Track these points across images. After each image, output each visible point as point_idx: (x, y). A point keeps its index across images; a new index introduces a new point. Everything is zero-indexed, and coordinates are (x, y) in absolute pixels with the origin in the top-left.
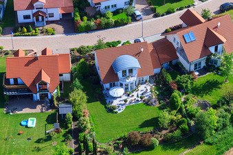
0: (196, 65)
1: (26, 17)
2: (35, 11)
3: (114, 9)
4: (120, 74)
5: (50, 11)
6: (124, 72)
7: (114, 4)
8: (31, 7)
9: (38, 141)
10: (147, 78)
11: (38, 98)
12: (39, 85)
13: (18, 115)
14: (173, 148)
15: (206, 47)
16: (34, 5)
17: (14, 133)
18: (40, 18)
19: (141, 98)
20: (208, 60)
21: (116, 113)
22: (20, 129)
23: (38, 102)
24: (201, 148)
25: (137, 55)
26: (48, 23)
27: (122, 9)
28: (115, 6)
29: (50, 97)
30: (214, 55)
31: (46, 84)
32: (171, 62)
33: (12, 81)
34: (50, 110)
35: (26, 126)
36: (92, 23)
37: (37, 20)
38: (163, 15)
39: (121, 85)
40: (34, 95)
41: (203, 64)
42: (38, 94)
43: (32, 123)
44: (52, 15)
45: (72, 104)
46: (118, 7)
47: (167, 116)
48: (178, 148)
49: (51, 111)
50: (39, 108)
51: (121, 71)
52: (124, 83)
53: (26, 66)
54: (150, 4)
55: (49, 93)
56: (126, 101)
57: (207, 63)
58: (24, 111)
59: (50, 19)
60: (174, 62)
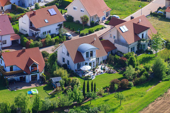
5: (4, 38)
11: (30, 80)
12: (31, 67)
13: (20, 90)
14: (143, 86)
19: (104, 70)
21: (91, 79)
23: (31, 83)
24: (162, 84)
26: (3, 48)
27: (55, 34)
29: (38, 78)
30: (143, 40)
34: (43, 85)
35: (32, 94)
36: (40, 42)
38: (87, 34)
40: (27, 76)
41: (136, 49)
42: (30, 76)
43: (35, 91)
44: (5, 42)
48: (147, 86)
51: (85, 53)
52: (88, 62)
53: (17, 56)
54: (73, 30)
55: (38, 74)
56: (94, 73)
57: (138, 48)
58: (24, 88)
59: (4, 46)
60: (114, 52)
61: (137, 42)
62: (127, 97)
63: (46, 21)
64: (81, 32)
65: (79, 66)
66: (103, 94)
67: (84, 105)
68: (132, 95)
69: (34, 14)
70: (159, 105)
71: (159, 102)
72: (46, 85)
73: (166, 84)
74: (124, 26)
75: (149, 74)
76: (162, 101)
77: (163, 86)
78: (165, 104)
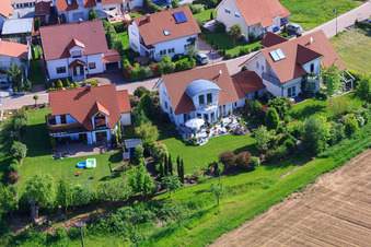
0: (289, 90)
1: (61, 70)
2: (71, 60)
3: (172, 55)
4: (196, 101)
5: (91, 60)
6: (201, 98)
7: (171, 48)
8: (66, 54)
9: (104, 179)
10: (229, 108)
11: (95, 139)
12: (96, 119)
14: (279, 167)
15: (299, 65)
16: (71, 51)
17: (70, 176)
18: (78, 69)
19: (227, 128)
20: (303, 83)
21: (198, 145)
22: (77, 171)
23: (94, 145)
24: (315, 162)
25: (215, 78)
26: (89, 76)
27: (182, 54)
28: (173, 50)
29: (109, 138)
30: (311, 75)
31: (103, 117)
32: (256, 93)
33: (58, 119)
35: (85, 168)
36: (147, 69)
37: (75, 74)
38: (235, 57)
39: (199, 115)
40: (89, 134)
41: (298, 90)
42: (94, 133)
43: (91, 163)
44: (93, 66)
45: (141, 137)
46: (177, 52)
47: (265, 134)
48: (286, 166)
49: (112, 152)
50: (96, 151)
51: (197, 96)
52: (202, 113)
53: (75, 99)
54: (216, 49)
55: (108, 131)
56: (208, 132)
57: (302, 88)
58: (78, 155)
59: (92, 71)
60: (260, 93)
61: (300, 79)
62: (240, 186)
63: (167, 33)
64: (227, 52)
65: (187, 118)
66: (201, 177)
67: (157, 198)
68: (250, 184)
69: (147, 21)
70: (288, 210)
71: (290, 204)
72: (117, 151)
73: (320, 165)
74: (279, 51)
75: (298, 142)
76: (297, 201)
77: (314, 169)
78: (300, 208)
